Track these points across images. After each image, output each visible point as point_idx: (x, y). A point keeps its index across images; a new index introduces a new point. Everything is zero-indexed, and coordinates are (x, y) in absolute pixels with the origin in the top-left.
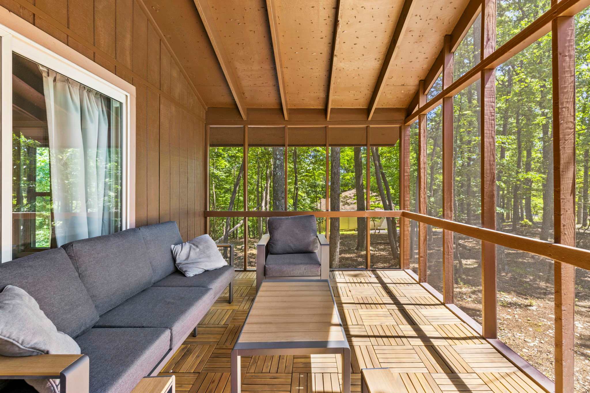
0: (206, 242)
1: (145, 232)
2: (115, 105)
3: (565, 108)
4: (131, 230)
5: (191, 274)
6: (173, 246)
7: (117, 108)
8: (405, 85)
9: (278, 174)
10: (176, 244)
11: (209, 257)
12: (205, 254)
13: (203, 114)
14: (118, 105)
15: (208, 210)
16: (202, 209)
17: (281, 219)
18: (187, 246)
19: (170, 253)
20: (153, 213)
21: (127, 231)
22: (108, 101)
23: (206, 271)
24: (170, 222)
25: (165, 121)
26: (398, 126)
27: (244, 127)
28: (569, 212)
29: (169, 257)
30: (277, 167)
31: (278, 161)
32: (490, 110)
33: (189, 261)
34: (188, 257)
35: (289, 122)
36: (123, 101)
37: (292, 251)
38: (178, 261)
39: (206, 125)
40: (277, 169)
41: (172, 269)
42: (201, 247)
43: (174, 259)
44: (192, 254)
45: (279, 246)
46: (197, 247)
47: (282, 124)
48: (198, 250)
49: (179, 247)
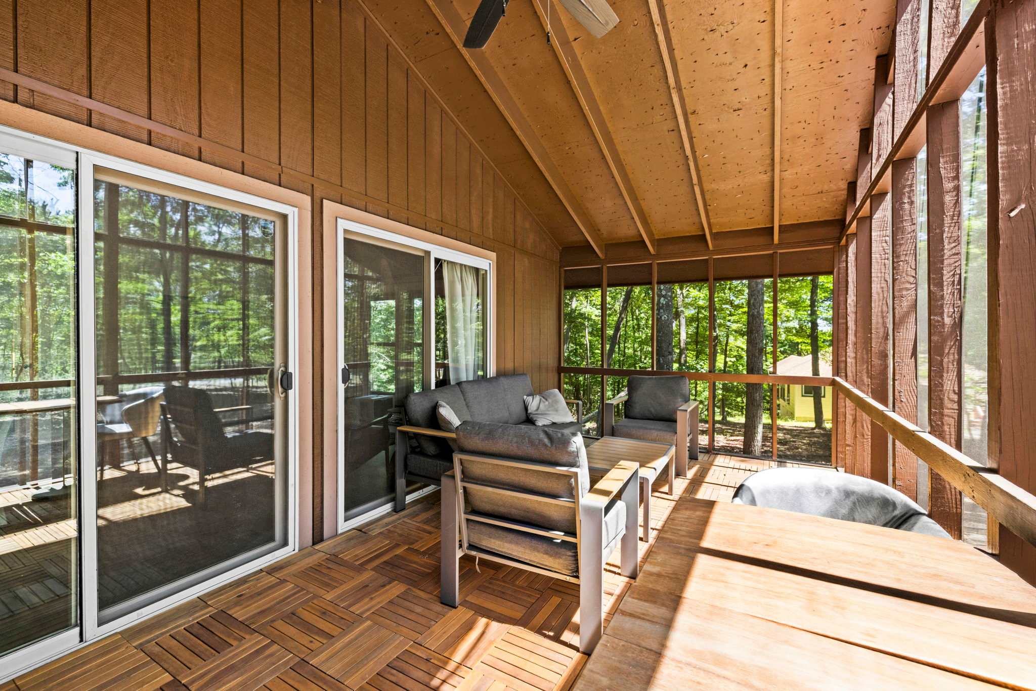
0: (555, 396)
1: (503, 380)
2: (482, 272)
3: (902, 261)
4: (493, 378)
5: (541, 422)
6: (525, 397)
7: (483, 274)
8: (824, 191)
9: (663, 318)
10: (528, 395)
11: (557, 411)
12: (554, 407)
13: (557, 257)
14: (484, 272)
15: (562, 365)
16: (556, 364)
17: (643, 378)
18: (537, 398)
19: (522, 403)
20: (509, 365)
21: (490, 378)
22: (477, 270)
23: (554, 424)
24: (523, 374)
25: (518, 275)
26: (831, 246)
27: (602, 267)
28: (908, 377)
29: (521, 406)
30: (662, 308)
31: (662, 299)
32: (883, 247)
33: (539, 412)
34: (538, 409)
35: (657, 256)
36: (488, 269)
37: (652, 417)
38: (529, 411)
39: (560, 267)
40: (662, 311)
41: (524, 417)
42: (550, 401)
43: (526, 409)
44: (542, 406)
45: (637, 409)
46: (546, 400)
47: (650, 260)
48: (547, 403)
49: (530, 398)
